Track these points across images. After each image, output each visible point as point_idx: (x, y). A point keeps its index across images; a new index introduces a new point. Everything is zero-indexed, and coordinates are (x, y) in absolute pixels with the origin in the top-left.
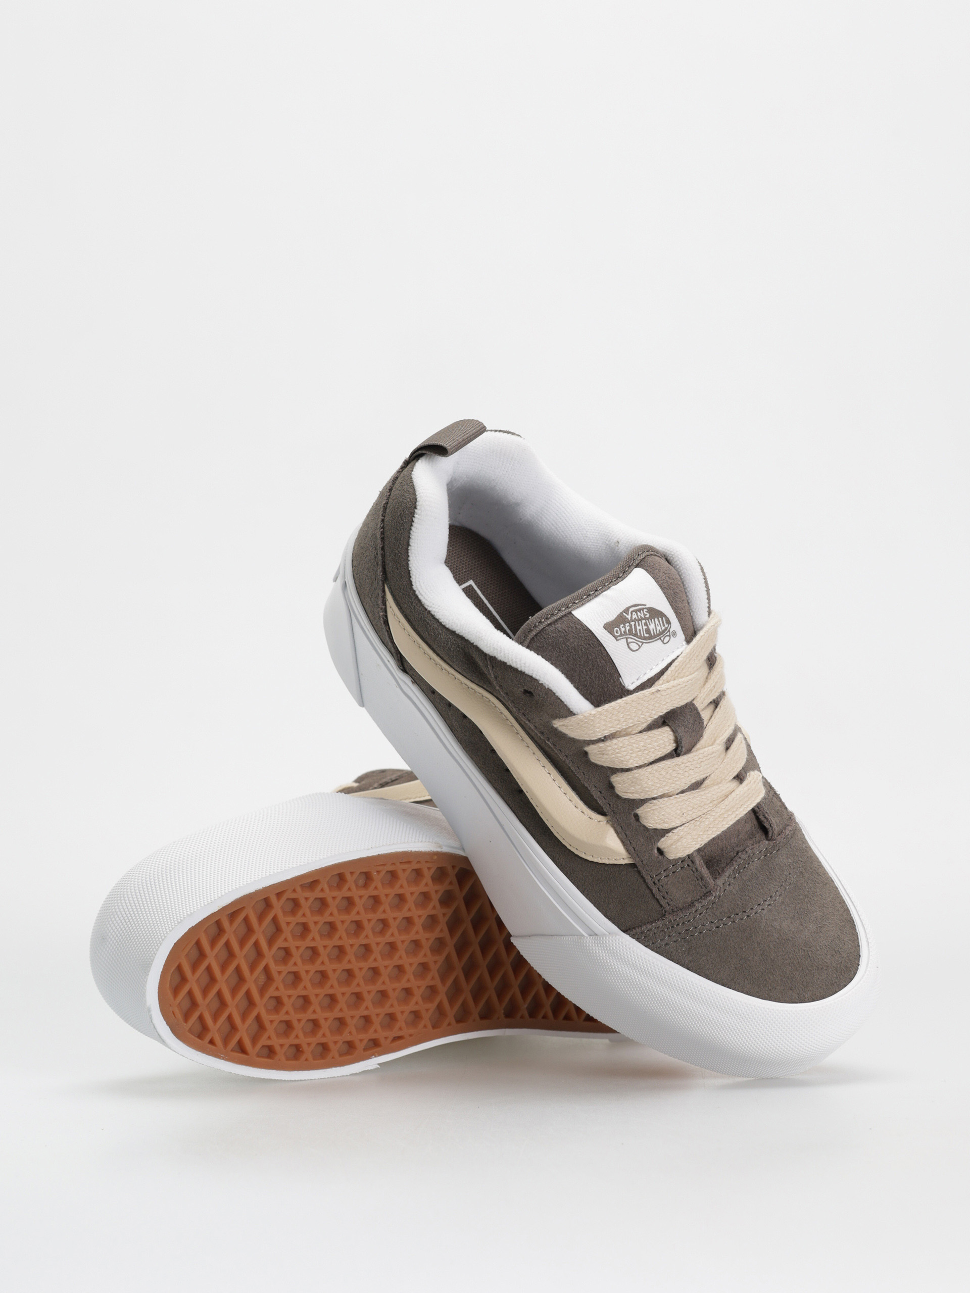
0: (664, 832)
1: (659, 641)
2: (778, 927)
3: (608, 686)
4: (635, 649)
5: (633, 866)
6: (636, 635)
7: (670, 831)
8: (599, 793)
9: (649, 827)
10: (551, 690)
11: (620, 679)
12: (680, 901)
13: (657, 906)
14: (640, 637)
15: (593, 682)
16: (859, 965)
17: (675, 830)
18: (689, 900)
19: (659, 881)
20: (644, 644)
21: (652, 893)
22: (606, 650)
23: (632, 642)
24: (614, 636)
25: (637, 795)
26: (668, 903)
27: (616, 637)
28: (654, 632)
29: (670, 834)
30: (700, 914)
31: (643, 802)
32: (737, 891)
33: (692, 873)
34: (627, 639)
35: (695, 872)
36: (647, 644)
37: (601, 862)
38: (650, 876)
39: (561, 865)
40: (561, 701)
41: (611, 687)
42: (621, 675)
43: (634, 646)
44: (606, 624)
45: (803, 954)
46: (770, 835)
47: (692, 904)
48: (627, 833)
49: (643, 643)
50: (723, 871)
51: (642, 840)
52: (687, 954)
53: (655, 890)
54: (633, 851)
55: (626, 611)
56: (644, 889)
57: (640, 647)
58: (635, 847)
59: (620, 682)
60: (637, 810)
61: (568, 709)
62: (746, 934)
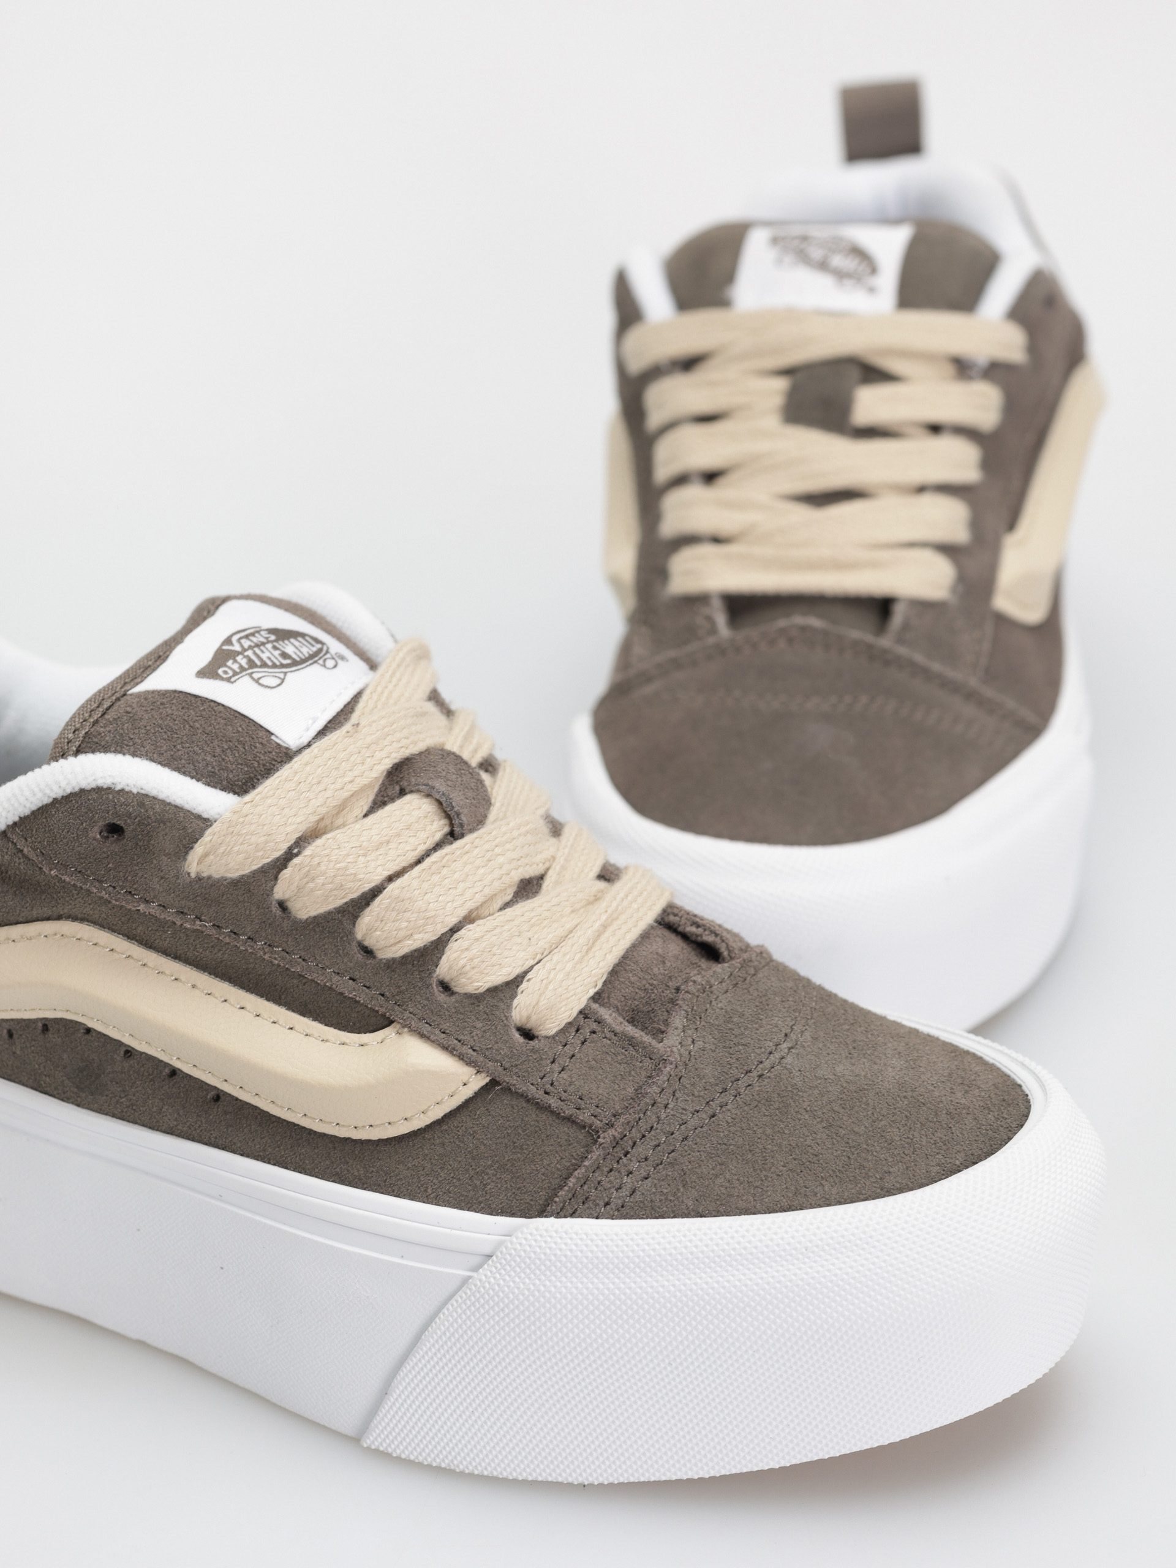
0: (513, 985)
1: (315, 665)
2: (832, 1077)
3: (256, 756)
4: (274, 685)
5: (494, 1082)
6: (264, 665)
7: (523, 977)
8: (351, 981)
9: (476, 992)
10: (146, 795)
11: (273, 737)
12: (613, 1100)
13: (573, 1131)
14: (274, 666)
15: (223, 759)
16: (1027, 1095)
17: (530, 973)
18: (630, 1090)
19: (552, 1084)
20: (289, 675)
21: (553, 1112)
22: (219, 704)
23: (261, 678)
24: (222, 679)
25: (420, 936)
26: (592, 1115)
27: (228, 680)
28: (298, 656)
29: (524, 985)
30: (666, 1107)
31: (438, 946)
32: (714, 1044)
33: (609, 1042)
34: (250, 675)
35: (613, 1037)
36: (293, 673)
37: (428, 1121)
38: (532, 1084)
39: (360, 1179)
40: (176, 807)
41: (263, 757)
42: (272, 730)
43: (272, 681)
44: (198, 672)
45: (906, 1103)
46: (726, 954)
47: (639, 1093)
48: (444, 1026)
49: (285, 673)
50: (666, 1023)
51: (479, 1025)
52: (682, 1190)
53: (553, 1102)
54: (474, 1054)
55: (228, 641)
56: (534, 1116)
57: (283, 680)
58: (472, 1043)
59: (276, 743)
60: (438, 970)
61: (199, 817)
62: (776, 1106)
